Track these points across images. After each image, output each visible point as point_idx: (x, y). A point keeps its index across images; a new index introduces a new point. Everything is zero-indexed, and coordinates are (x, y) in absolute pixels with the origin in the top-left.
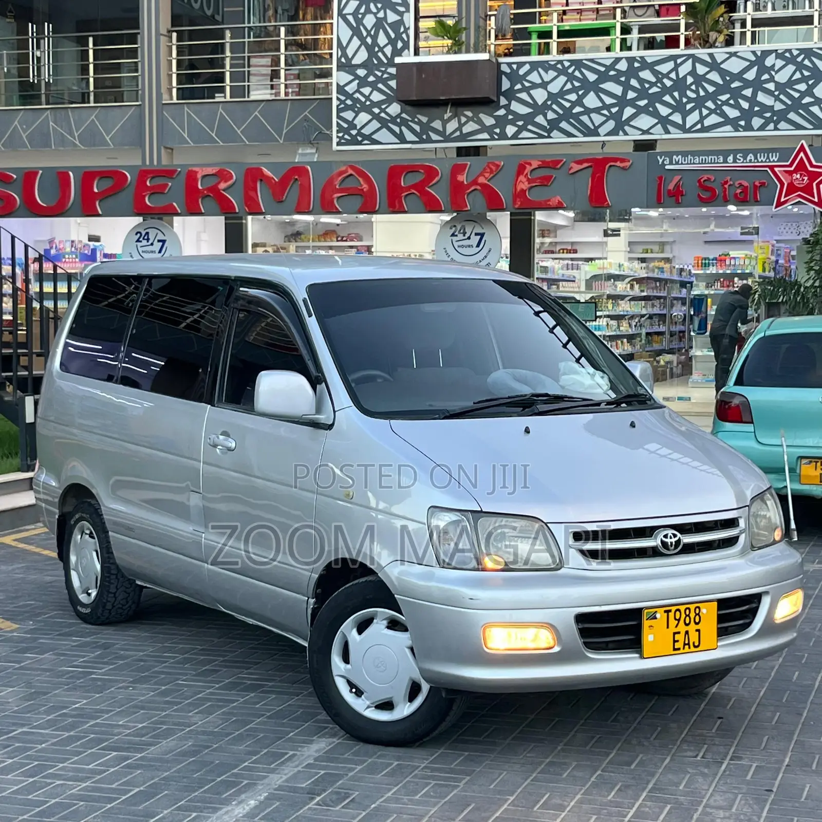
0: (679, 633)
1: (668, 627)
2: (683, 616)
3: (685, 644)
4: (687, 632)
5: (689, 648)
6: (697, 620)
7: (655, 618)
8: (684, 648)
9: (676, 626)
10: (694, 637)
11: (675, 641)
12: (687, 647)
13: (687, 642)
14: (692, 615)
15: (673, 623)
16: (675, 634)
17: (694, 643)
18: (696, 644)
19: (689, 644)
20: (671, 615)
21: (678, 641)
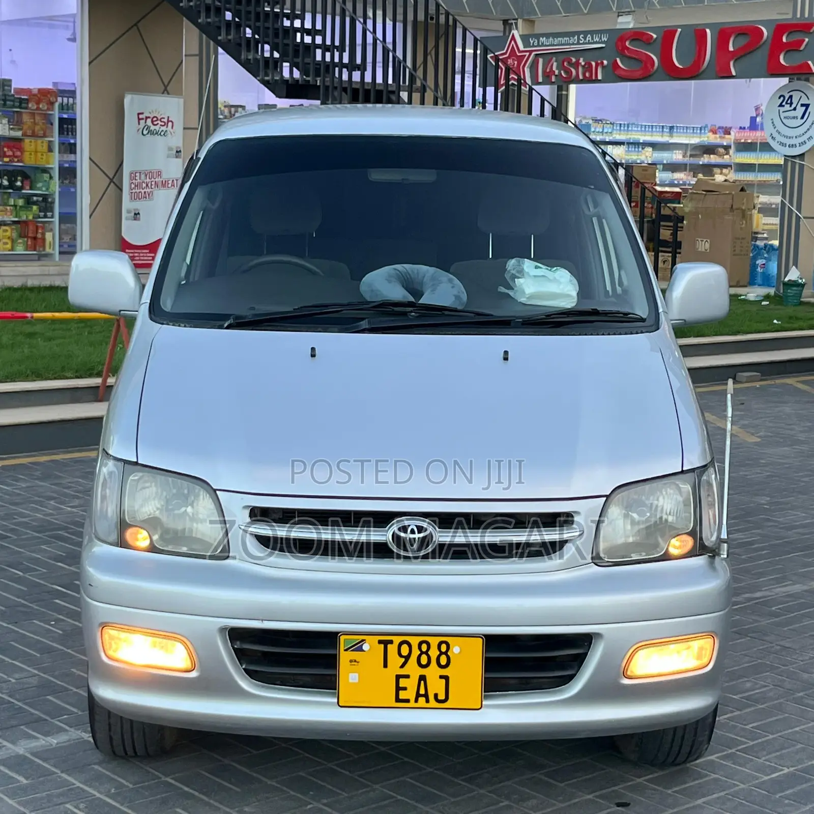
0: (407, 677)
1: (385, 666)
2: (416, 652)
3: (418, 695)
4: (422, 678)
5: (427, 701)
6: (443, 660)
7: (360, 649)
8: (416, 701)
9: (402, 666)
10: (436, 686)
11: (398, 689)
12: (422, 700)
13: (422, 692)
14: (434, 653)
15: (395, 660)
16: (398, 677)
17: (436, 696)
18: (442, 696)
19: (426, 696)
20: (393, 649)
21: (405, 689)
